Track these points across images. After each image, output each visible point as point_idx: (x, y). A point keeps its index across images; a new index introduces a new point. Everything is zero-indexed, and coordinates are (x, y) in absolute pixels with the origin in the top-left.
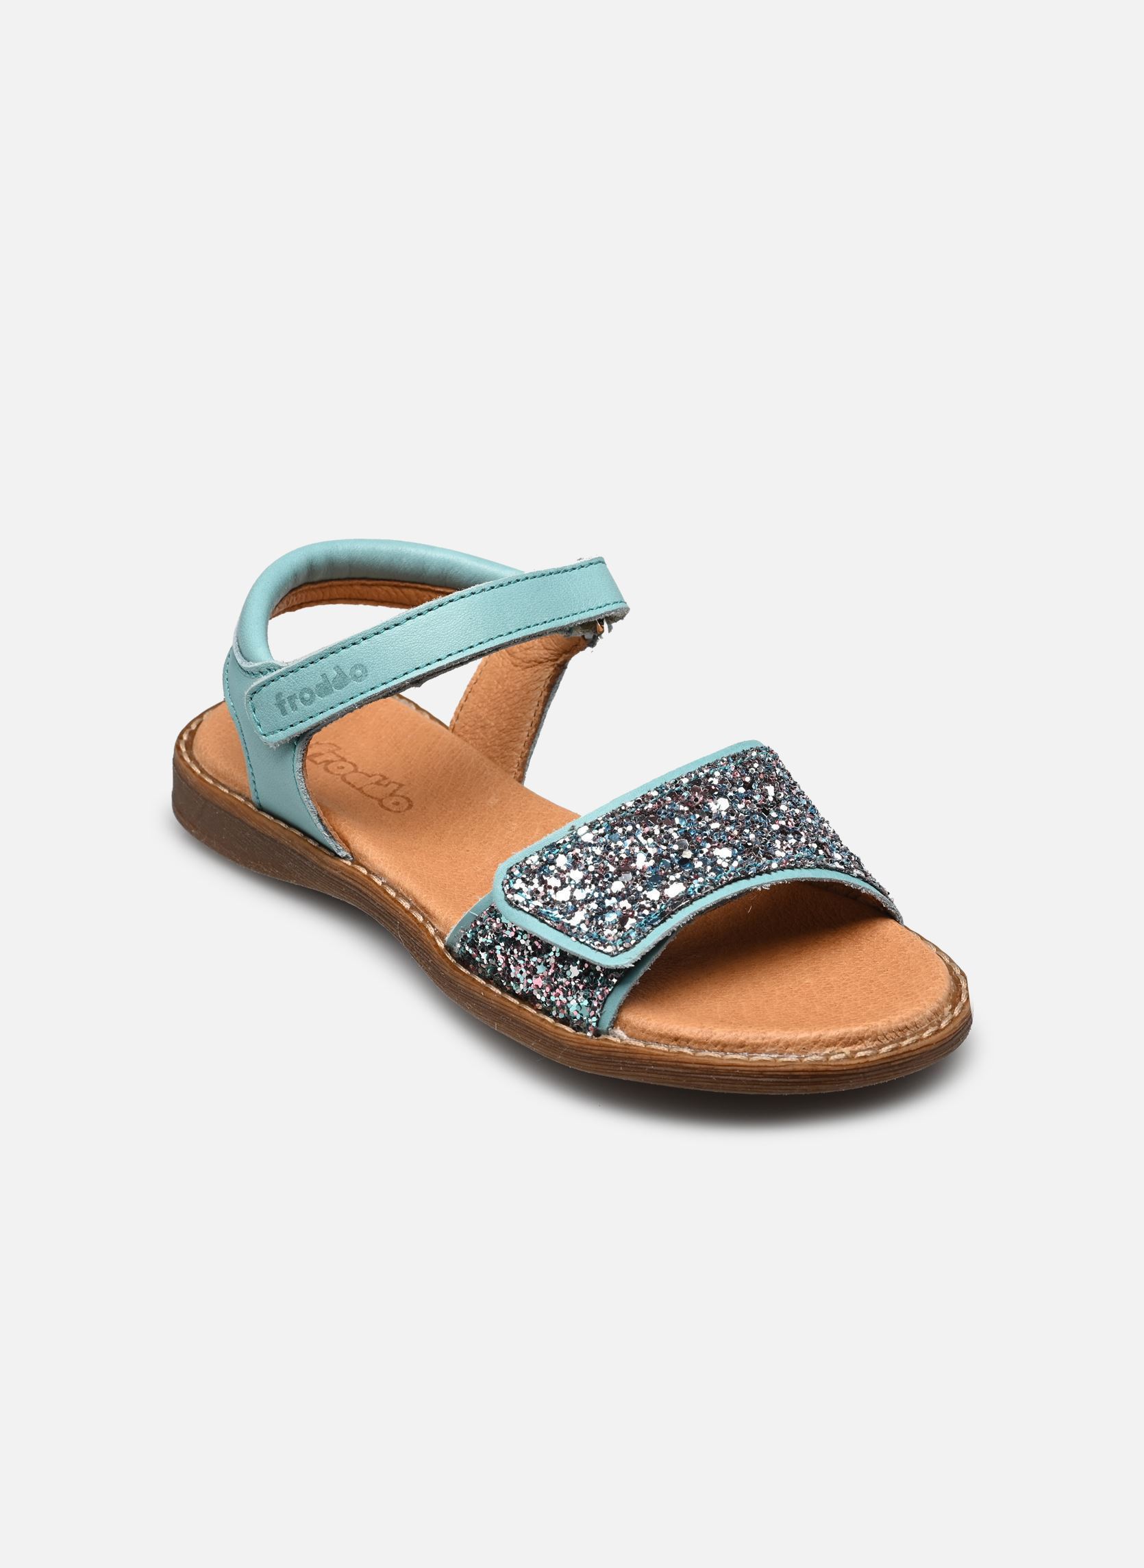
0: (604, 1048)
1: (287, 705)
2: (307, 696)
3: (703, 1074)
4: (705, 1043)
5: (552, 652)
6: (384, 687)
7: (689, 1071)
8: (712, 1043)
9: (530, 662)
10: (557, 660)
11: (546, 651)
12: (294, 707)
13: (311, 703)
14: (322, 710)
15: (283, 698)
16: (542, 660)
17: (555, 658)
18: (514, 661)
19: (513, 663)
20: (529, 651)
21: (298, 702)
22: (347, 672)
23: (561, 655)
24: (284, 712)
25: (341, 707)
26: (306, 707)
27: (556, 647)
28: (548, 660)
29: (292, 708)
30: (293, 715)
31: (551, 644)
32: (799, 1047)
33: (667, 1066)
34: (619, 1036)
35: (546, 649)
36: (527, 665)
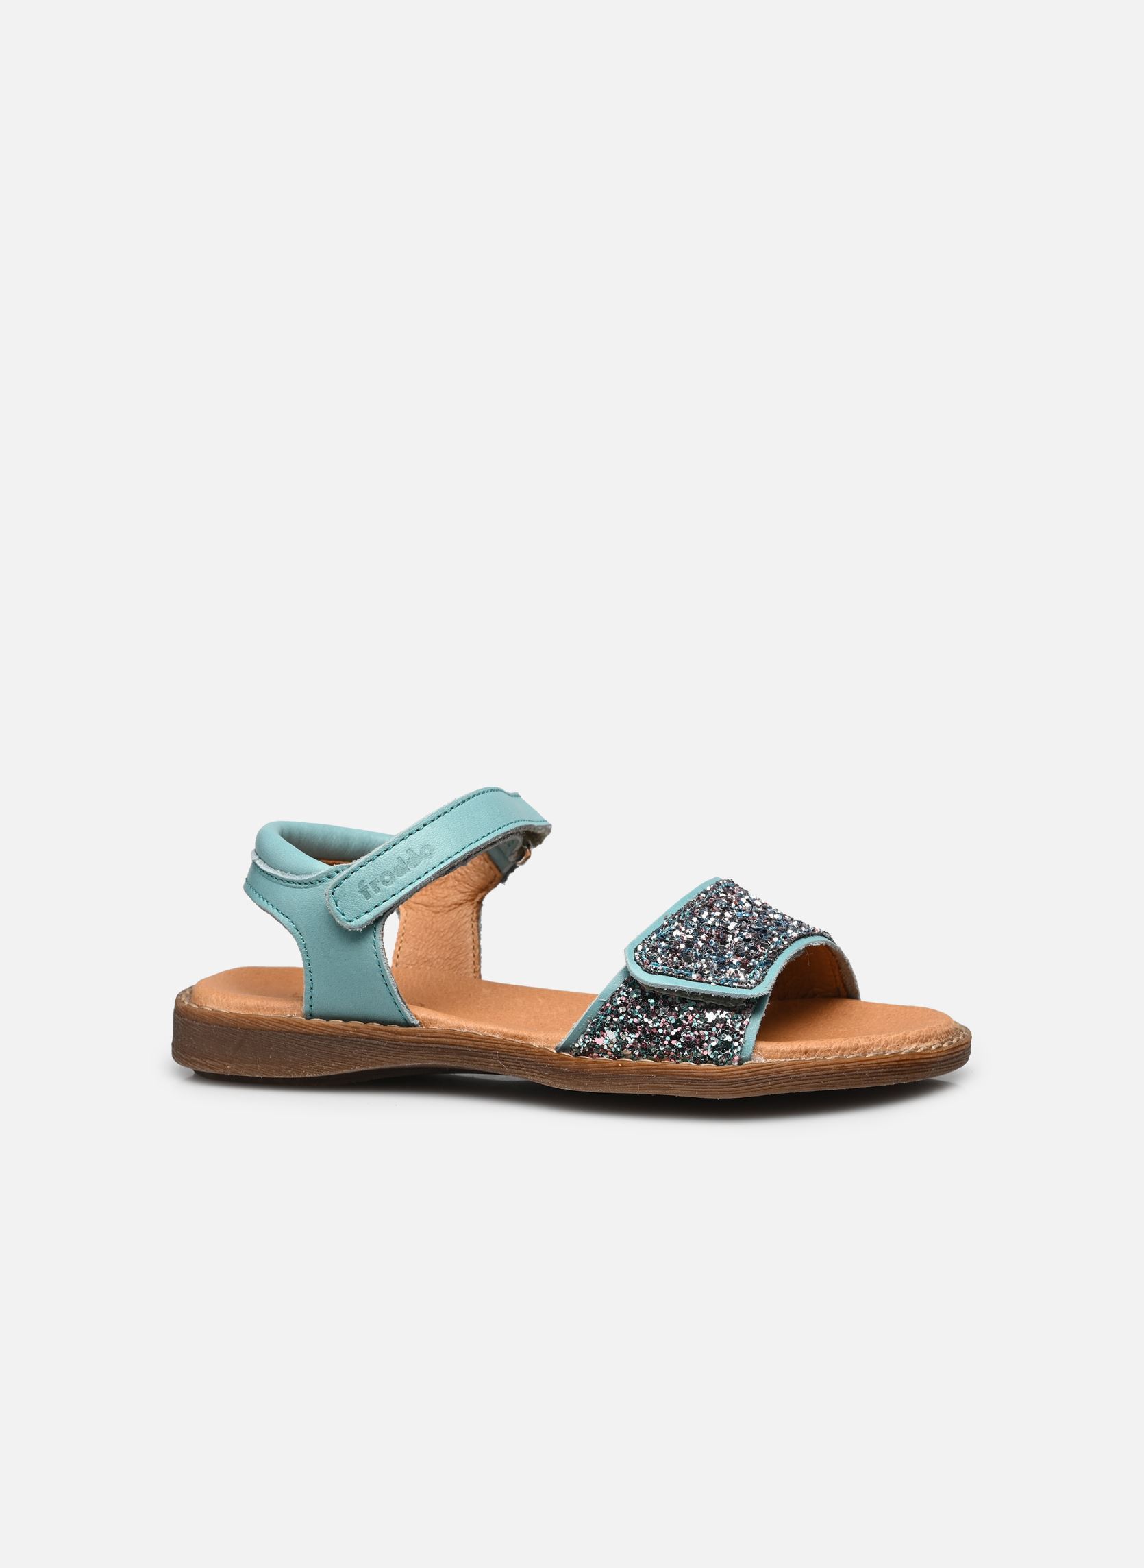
0: (753, 1070)
1: (370, 889)
2: (387, 878)
3: (836, 1073)
4: (829, 1050)
5: (468, 894)
6: (442, 866)
7: (826, 1072)
8: (834, 1049)
9: (451, 905)
10: (473, 900)
11: (463, 895)
12: (377, 889)
13: (392, 883)
14: (402, 887)
15: (365, 885)
16: (462, 901)
17: (472, 898)
18: (434, 910)
19: (433, 912)
20: (446, 899)
21: (380, 884)
22: (417, 851)
23: (477, 895)
24: (368, 896)
25: (419, 882)
26: (388, 887)
27: (472, 888)
28: (468, 901)
29: (375, 891)
30: (378, 896)
31: (466, 888)
32: (895, 1044)
33: (807, 1071)
34: (760, 1060)
35: (463, 893)
36: (449, 909)
